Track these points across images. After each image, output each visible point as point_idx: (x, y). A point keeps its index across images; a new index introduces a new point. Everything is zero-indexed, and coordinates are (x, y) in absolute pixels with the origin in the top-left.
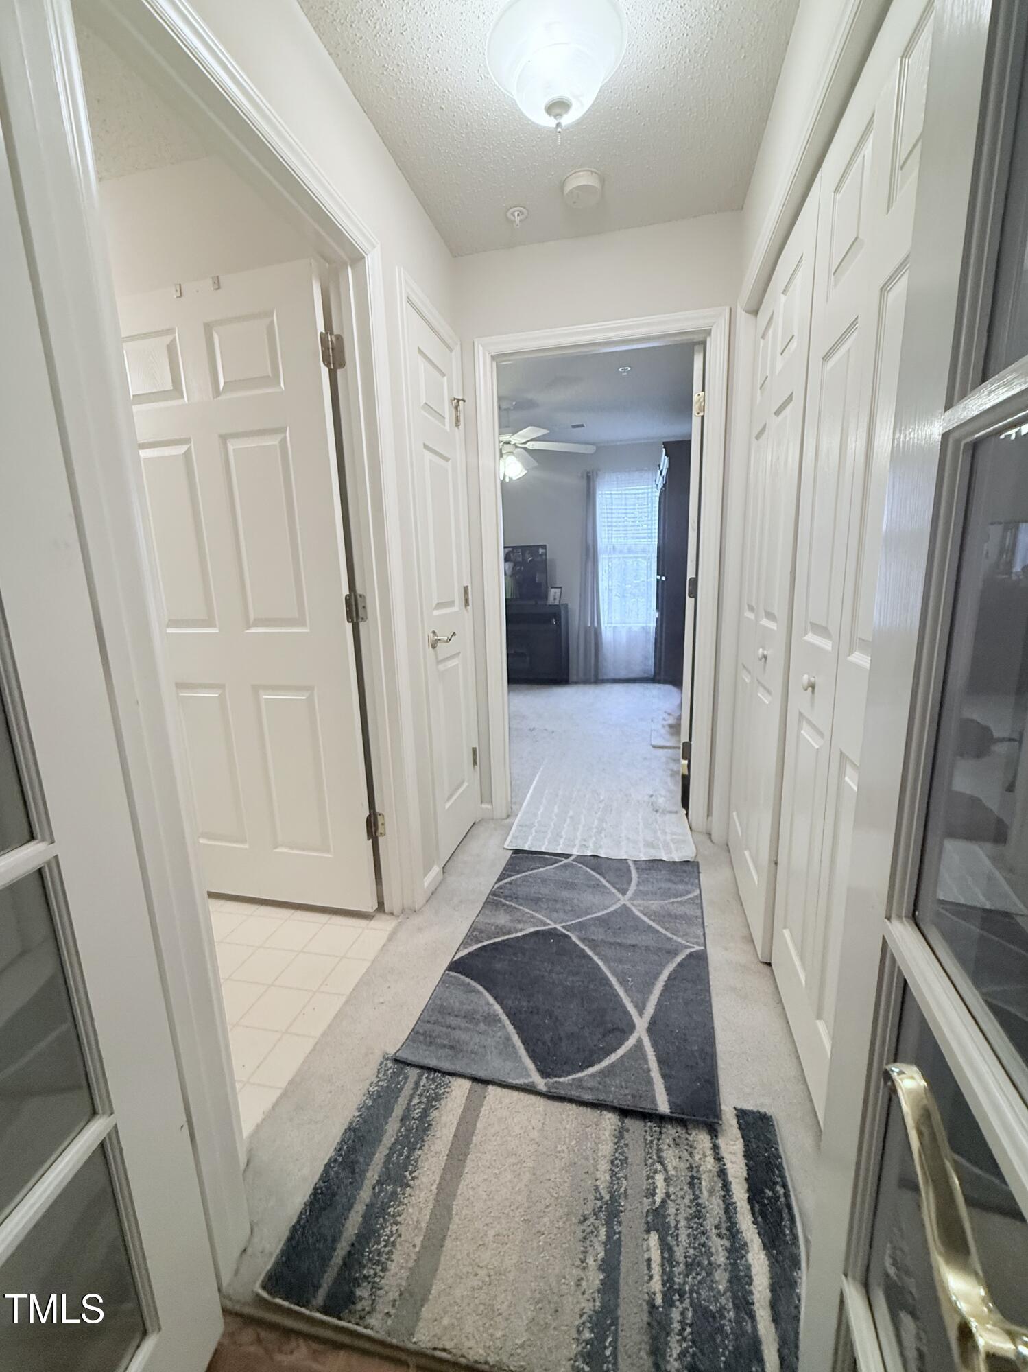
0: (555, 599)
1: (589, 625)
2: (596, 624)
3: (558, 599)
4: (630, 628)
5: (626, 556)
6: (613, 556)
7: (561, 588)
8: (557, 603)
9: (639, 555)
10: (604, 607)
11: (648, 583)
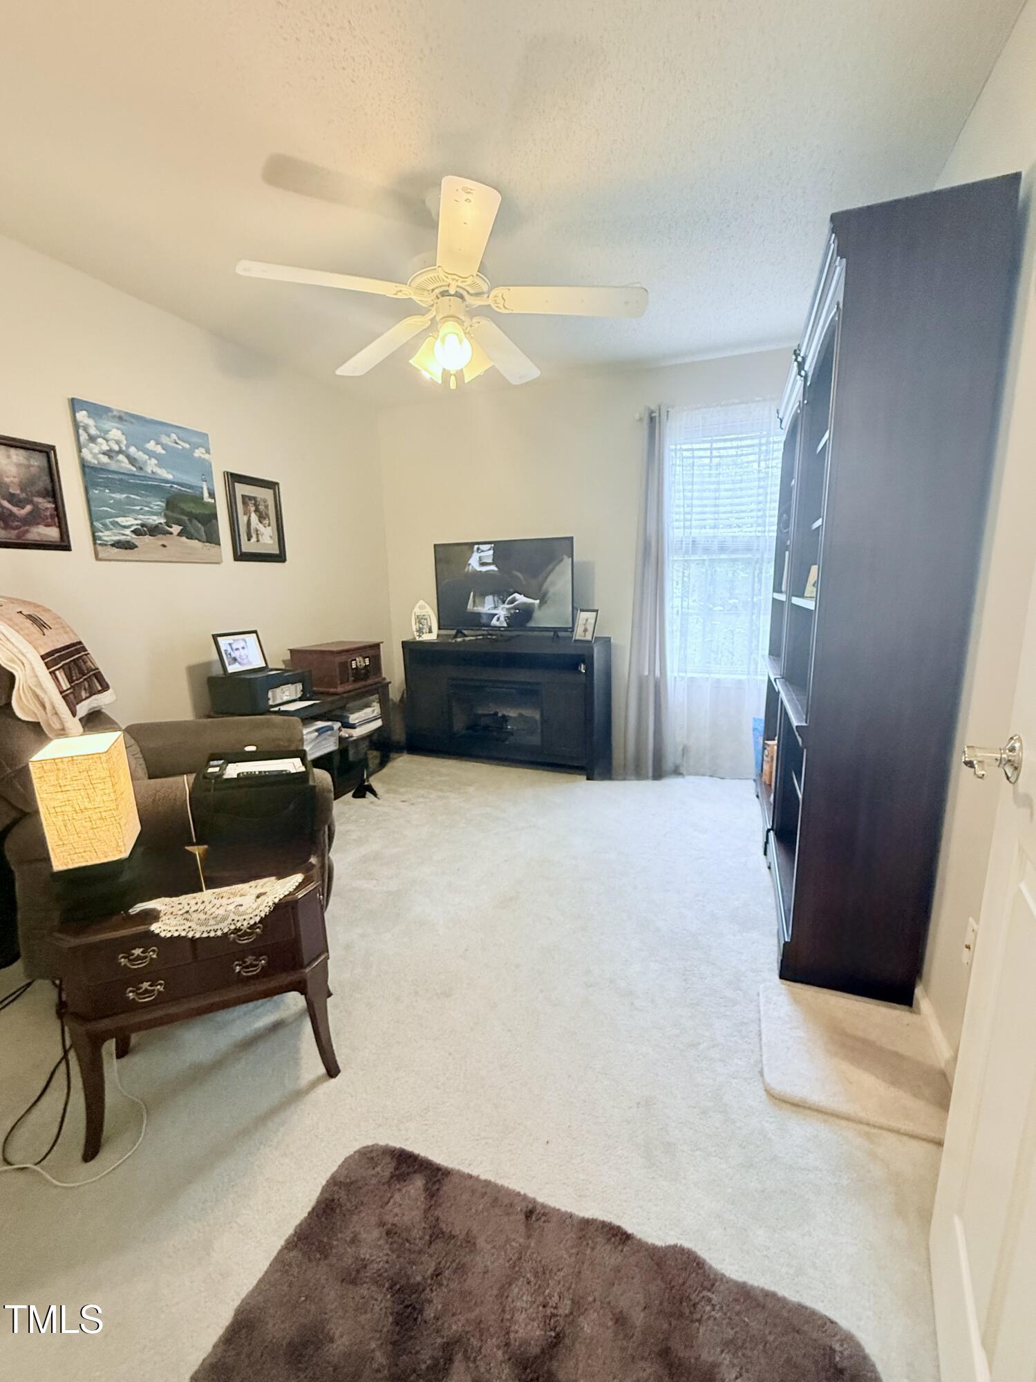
0: (585, 630)
1: (646, 673)
2: (658, 673)
3: (590, 629)
4: (718, 681)
5: (714, 557)
6: (693, 558)
7: (597, 611)
8: (589, 637)
9: (741, 556)
10: (672, 643)
11: (754, 604)
